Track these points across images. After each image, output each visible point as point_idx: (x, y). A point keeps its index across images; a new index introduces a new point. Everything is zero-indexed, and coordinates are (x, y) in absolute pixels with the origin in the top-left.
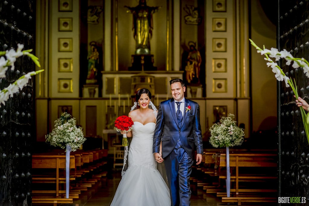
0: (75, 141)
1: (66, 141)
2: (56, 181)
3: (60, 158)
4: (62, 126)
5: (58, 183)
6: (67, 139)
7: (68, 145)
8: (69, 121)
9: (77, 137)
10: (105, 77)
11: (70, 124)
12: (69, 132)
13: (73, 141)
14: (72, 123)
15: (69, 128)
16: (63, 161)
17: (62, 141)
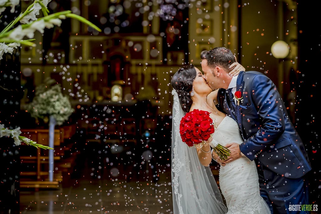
0: (62, 112)
1: (51, 112)
2: (36, 160)
3: (42, 133)
4: (45, 94)
5: (39, 162)
6: (51, 110)
7: (52, 118)
8: (53, 88)
9: (63, 108)
10: (72, 39)
11: (54, 92)
12: (54, 102)
13: (59, 113)
14: (56, 90)
15: (54, 97)
16: (45, 136)
17: (45, 112)
